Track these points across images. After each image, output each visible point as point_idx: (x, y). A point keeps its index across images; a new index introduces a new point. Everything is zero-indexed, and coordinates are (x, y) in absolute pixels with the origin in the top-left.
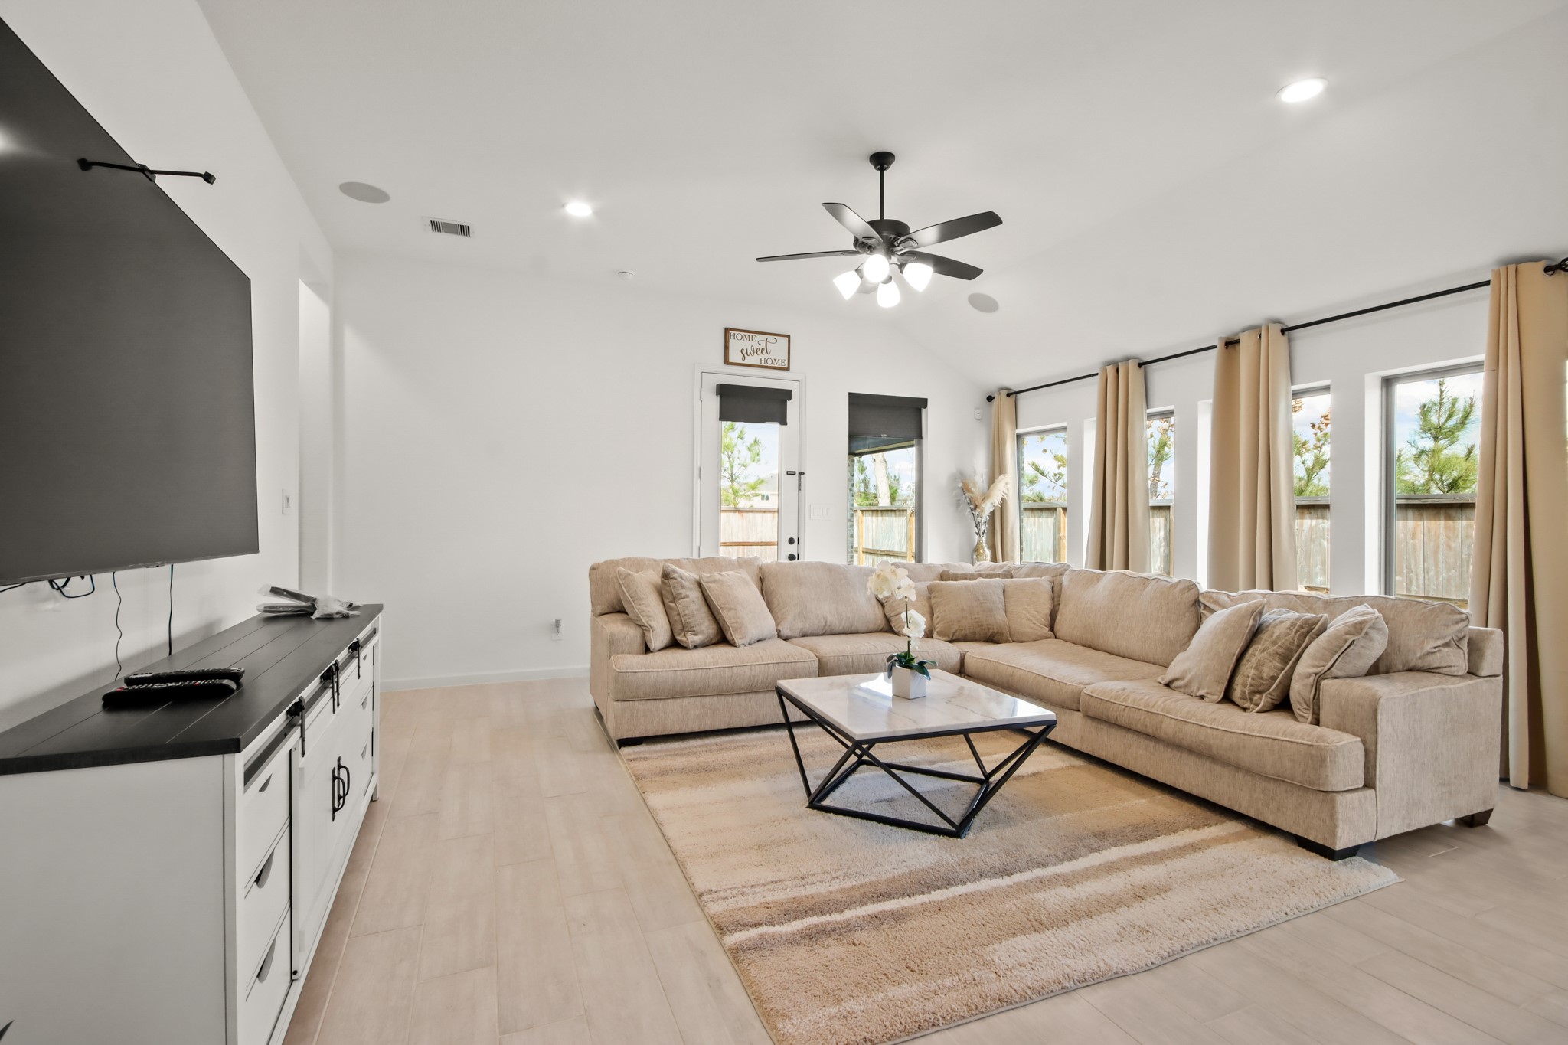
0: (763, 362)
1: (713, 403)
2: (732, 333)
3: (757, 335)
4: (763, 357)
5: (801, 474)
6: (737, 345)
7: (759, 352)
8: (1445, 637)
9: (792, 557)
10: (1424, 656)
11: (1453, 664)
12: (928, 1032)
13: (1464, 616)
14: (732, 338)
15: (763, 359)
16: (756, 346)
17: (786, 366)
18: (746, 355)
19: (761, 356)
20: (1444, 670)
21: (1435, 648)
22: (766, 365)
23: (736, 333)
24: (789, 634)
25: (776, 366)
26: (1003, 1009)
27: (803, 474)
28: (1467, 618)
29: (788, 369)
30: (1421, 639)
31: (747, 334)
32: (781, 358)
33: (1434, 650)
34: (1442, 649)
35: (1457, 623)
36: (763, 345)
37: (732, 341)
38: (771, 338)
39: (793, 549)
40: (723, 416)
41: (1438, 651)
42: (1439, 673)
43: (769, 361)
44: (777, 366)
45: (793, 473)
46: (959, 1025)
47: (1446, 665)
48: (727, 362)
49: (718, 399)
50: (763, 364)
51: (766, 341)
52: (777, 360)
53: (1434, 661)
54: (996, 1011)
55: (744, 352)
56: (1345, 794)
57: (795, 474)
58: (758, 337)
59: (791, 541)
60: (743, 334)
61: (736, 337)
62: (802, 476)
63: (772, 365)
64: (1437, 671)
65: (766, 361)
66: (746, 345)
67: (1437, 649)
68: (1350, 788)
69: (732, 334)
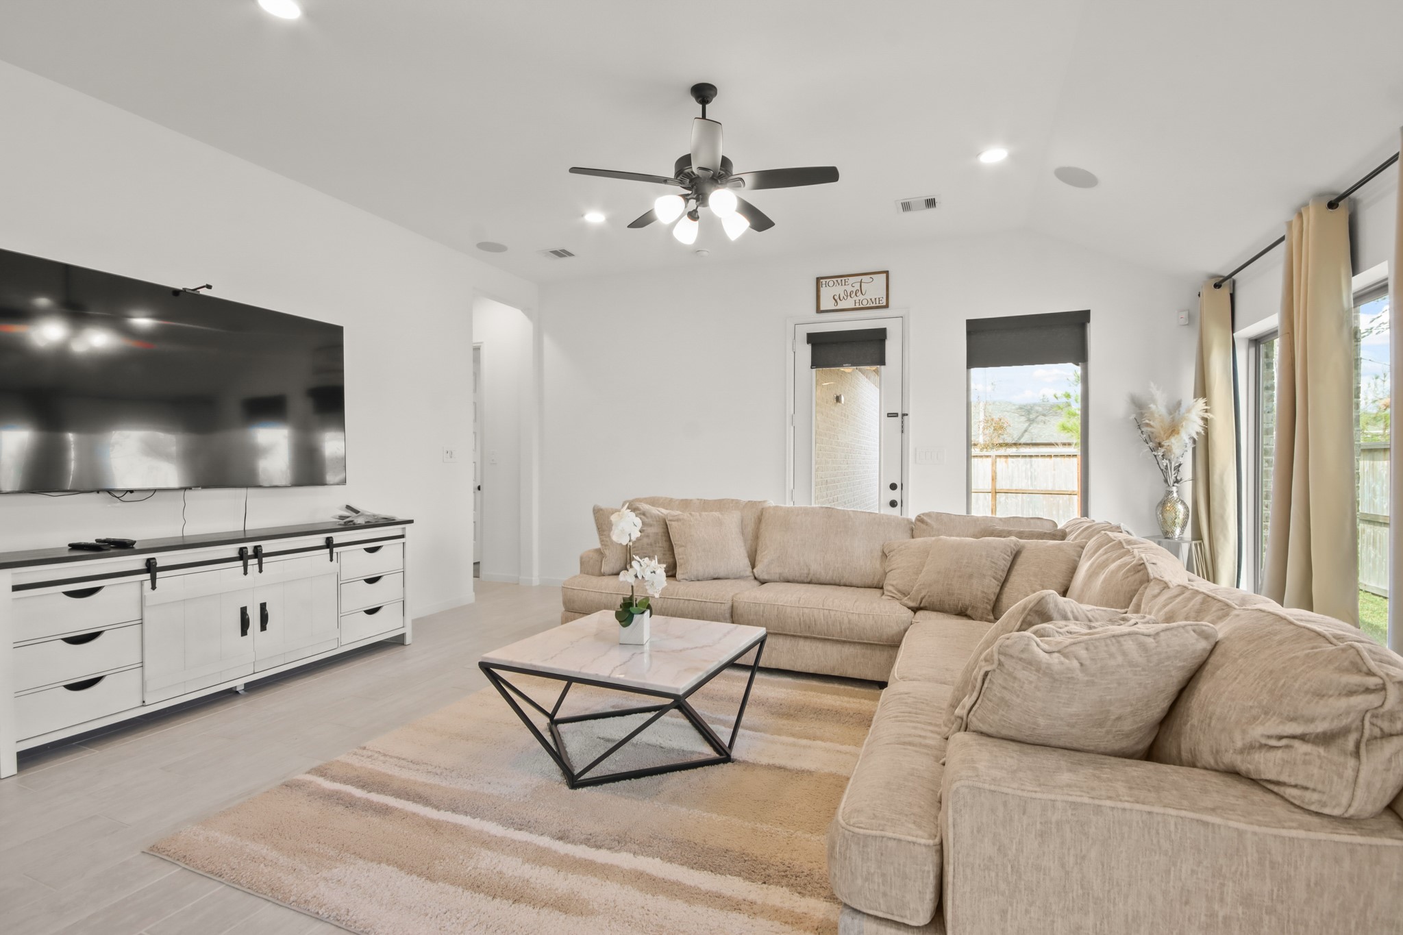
0: (857, 305)
1: (806, 351)
2: (823, 281)
3: (850, 278)
4: (857, 299)
5: (904, 415)
6: (827, 293)
7: (853, 295)
8: (1312, 720)
9: (893, 504)
10: (1251, 748)
11: (1311, 785)
12: (215, 878)
13: (1372, 681)
14: (824, 286)
15: (857, 301)
16: (849, 289)
17: (885, 304)
18: (838, 300)
19: (855, 298)
20: (1289, 792)
21: (1280, 738)
22: (861, 306)
23: (828, 280)
24: (765, 577)
25: (872, 305)
26: (265, 897)
27: (907, 415)
28: (1383, 688)
29: (887, 306)
30: (1254, 712)
31: (839, 280)
32: (877, 297)
33: (1273, 743)
34: (1297, 743)
35: (1351, 693)
36: (857, 286)
37: (823, 290)
38: (865, 278)
39: (895, 495)
40: (815, 364)
41: (1287, 747)
42: (1276, 794)
43: (865, 302)
44: (874, 305)
45: (896, 415)
46: (234, 887)
47: (1292, 781)
48: (819, 311)
49: (809, 347)
50: (857, 306)
51: (861, 282)
52: (873, 300)
53: (1267, 765)
54: (261, 896)
55: (836, 298)
56: (865, 918)
57: (897, 416)
58: (852, 280)
59: (893, 487)
60: (835, 280)
61: (827, 285)
62: (905, 417)
63: (868, 306)
64: (1275, 789)
65: (861, 302)
66: (839, 290)
67: (1284, 742)
68: (881, 915)
69: (824, 283)
